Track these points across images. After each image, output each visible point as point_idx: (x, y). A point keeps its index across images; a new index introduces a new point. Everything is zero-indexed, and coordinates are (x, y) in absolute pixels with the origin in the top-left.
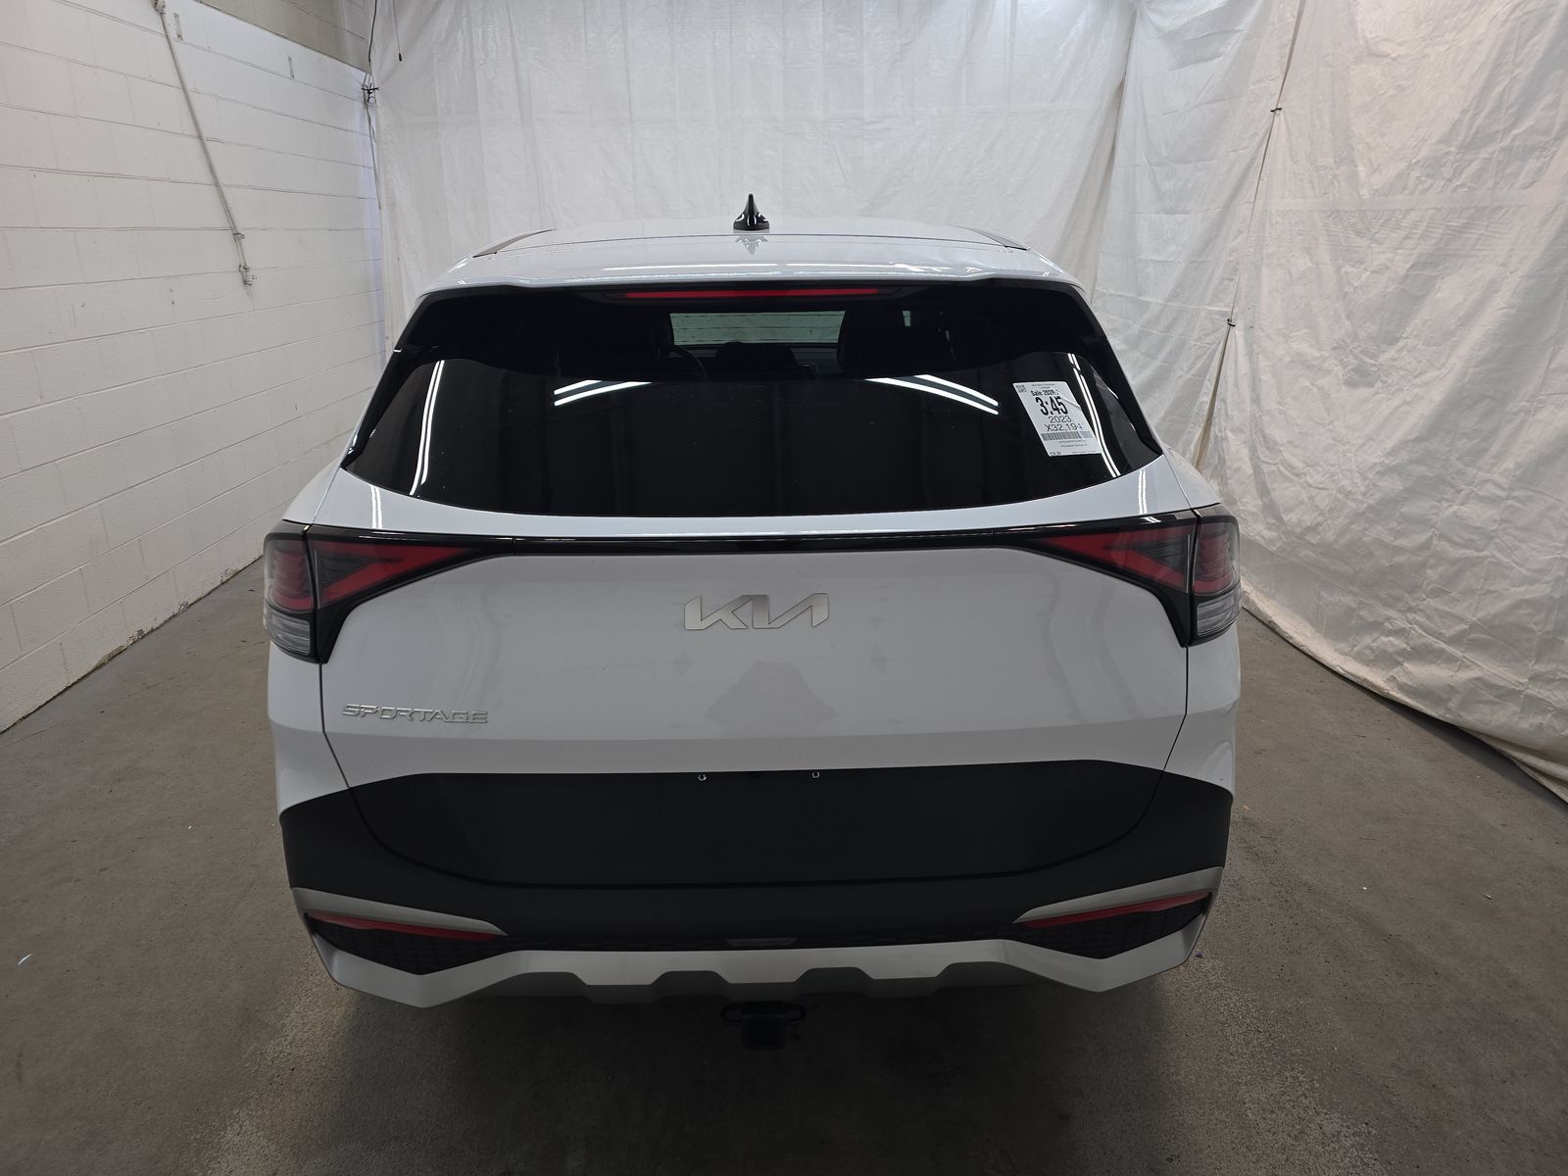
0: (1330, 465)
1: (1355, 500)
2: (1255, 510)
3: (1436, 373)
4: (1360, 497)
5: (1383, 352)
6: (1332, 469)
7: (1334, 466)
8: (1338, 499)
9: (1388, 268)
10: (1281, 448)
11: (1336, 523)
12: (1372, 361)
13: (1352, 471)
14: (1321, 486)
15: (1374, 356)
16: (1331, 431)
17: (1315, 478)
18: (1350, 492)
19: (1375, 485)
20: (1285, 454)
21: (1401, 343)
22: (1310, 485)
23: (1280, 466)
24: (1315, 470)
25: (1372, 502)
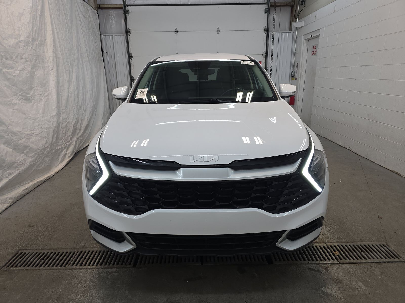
0: (38, 126)
1: (51, 128)
2: (23, 158)
3: (47, 93)
4: (52, 126)
5: (30, 92)
6: (40, 126)
7: (39, 125)
8: (47, 131)
9: (25, 69)
10: (22, 132)
11: (50, 136)
12: (29, 96)
13: (46, 123)
14: (41, 132)
15: (29, 94)
16: (30, 118)
17: (37, 132)
18: (49, 127)
19: (53, 121)
20: (25, 132)
21: (34, 89)
22: (37, 135)
23: (26, 137)
24: (35, 130)
25: (55, 125)
